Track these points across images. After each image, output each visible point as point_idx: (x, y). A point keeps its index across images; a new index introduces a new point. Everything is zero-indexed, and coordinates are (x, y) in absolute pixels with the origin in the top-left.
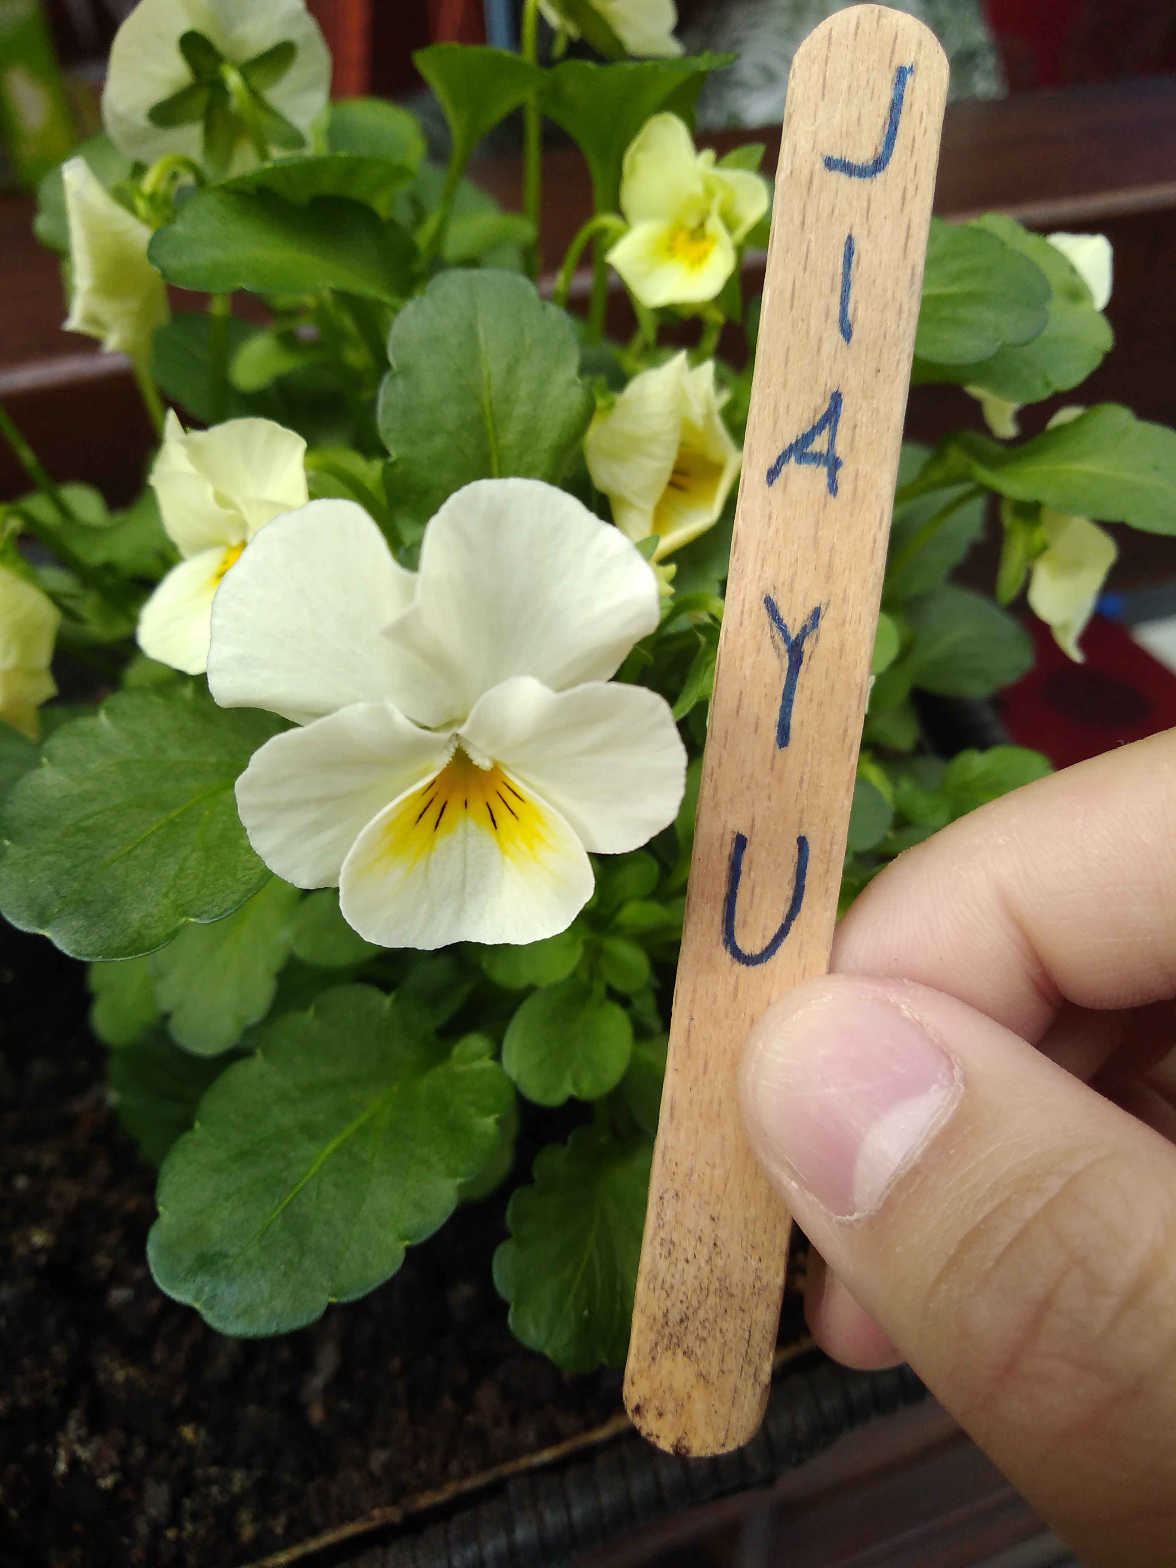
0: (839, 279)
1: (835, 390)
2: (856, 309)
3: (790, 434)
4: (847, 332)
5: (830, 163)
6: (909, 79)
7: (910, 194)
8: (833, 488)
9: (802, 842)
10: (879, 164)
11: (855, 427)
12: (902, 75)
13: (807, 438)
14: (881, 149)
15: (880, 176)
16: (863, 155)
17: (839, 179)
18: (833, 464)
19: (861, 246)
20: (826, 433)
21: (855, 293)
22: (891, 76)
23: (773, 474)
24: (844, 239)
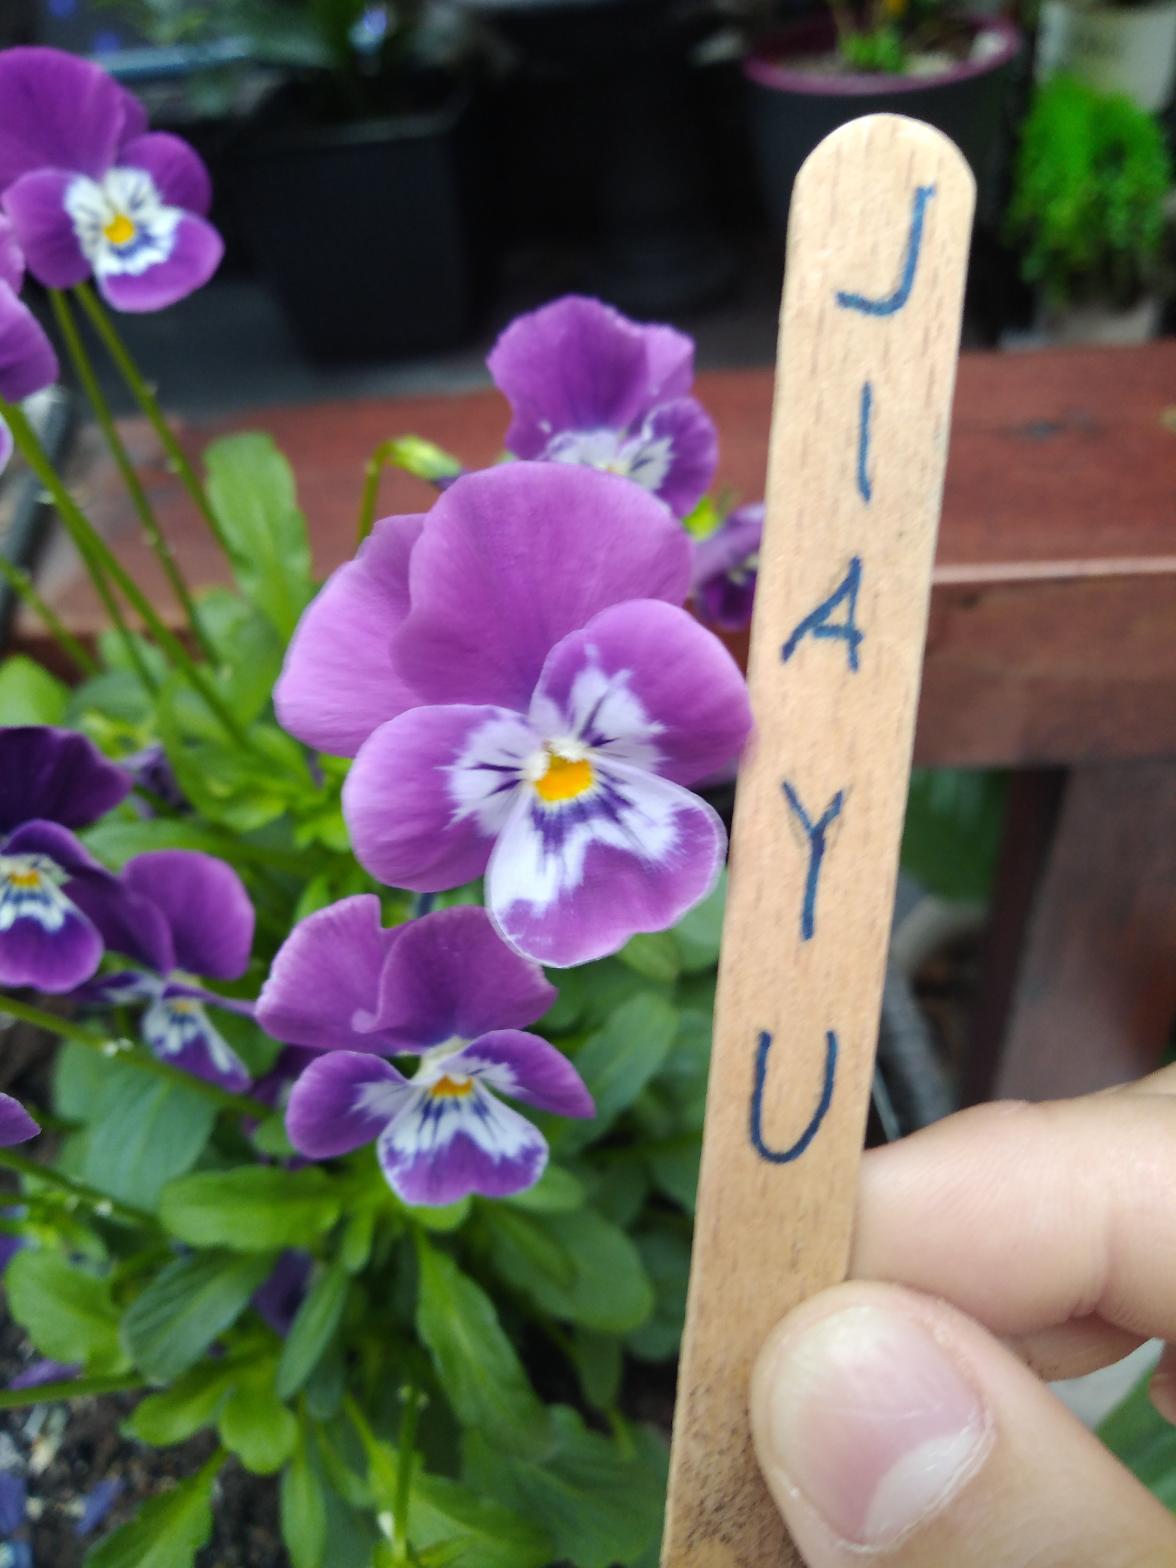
0: (855, 433)
1: (852, 556)
2: (875, 465)
3: (806, 606)
4: (865, 488)
5: (845, 300)
6: (930, 203)
7: (933, 333)
8: (854, 663)
9: (831, 1038)
10: (898, 300)
11: (876, 596)
12: (921, 196)
13: (823, 611)
14: (899, 283)
15: (899, 314)
17: (854, 318)
18: (853, 636)
19: (880, 394)
20: (844, 605)
21: (875, 448)
22: (908, 197)
23: (788, 650)
24: (860, 387)
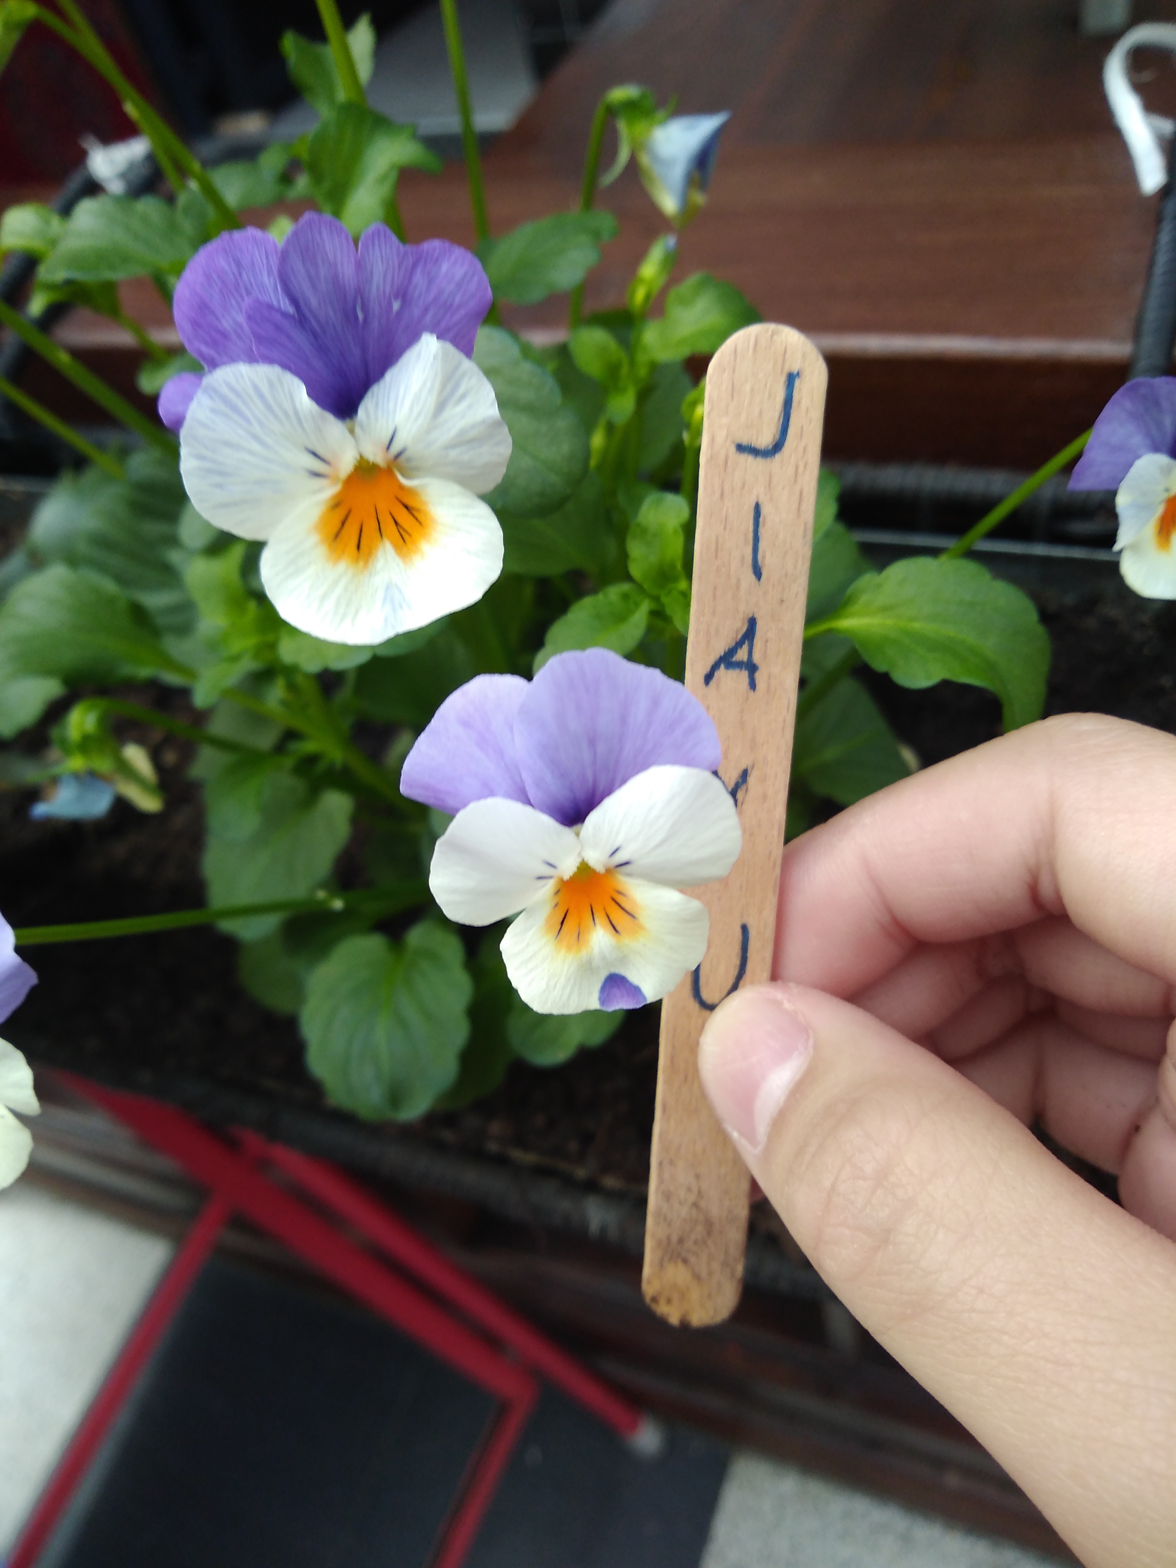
0: (750, 536)
1: (751, 615)
2: (764, 557)
3: (720, 648)
4: (757, 572)
5: (741, 448)
6: (797, 383)
7: (801, 469)
8: (753, 685)
9: (744, 929)
10: (777, 446)
11: (767, 641)
12: (791, 379)
13: (732, 652)
14: (777, 437)
15: (778, 456)
16: (765, 440)
17: (748, 460)
18: (751, 668)
19: (765, 510)
20: (745, 647)
21: (762, 545)
22: (782, 380)
23: (708, 678)
24: (753, 505)
